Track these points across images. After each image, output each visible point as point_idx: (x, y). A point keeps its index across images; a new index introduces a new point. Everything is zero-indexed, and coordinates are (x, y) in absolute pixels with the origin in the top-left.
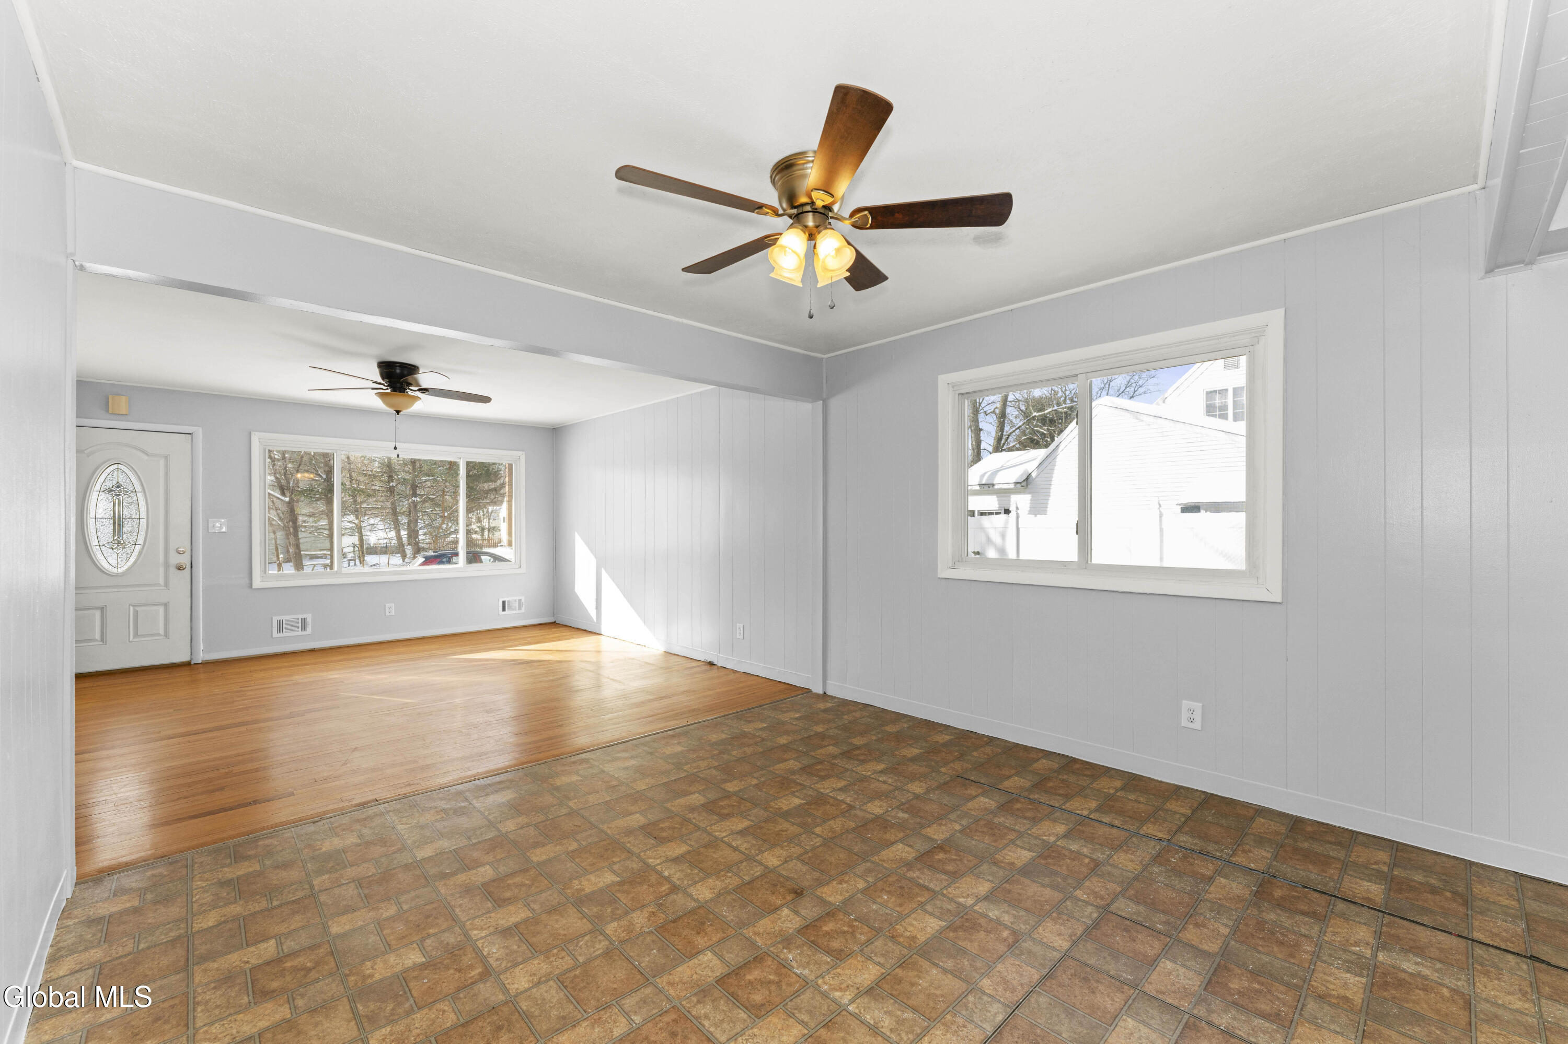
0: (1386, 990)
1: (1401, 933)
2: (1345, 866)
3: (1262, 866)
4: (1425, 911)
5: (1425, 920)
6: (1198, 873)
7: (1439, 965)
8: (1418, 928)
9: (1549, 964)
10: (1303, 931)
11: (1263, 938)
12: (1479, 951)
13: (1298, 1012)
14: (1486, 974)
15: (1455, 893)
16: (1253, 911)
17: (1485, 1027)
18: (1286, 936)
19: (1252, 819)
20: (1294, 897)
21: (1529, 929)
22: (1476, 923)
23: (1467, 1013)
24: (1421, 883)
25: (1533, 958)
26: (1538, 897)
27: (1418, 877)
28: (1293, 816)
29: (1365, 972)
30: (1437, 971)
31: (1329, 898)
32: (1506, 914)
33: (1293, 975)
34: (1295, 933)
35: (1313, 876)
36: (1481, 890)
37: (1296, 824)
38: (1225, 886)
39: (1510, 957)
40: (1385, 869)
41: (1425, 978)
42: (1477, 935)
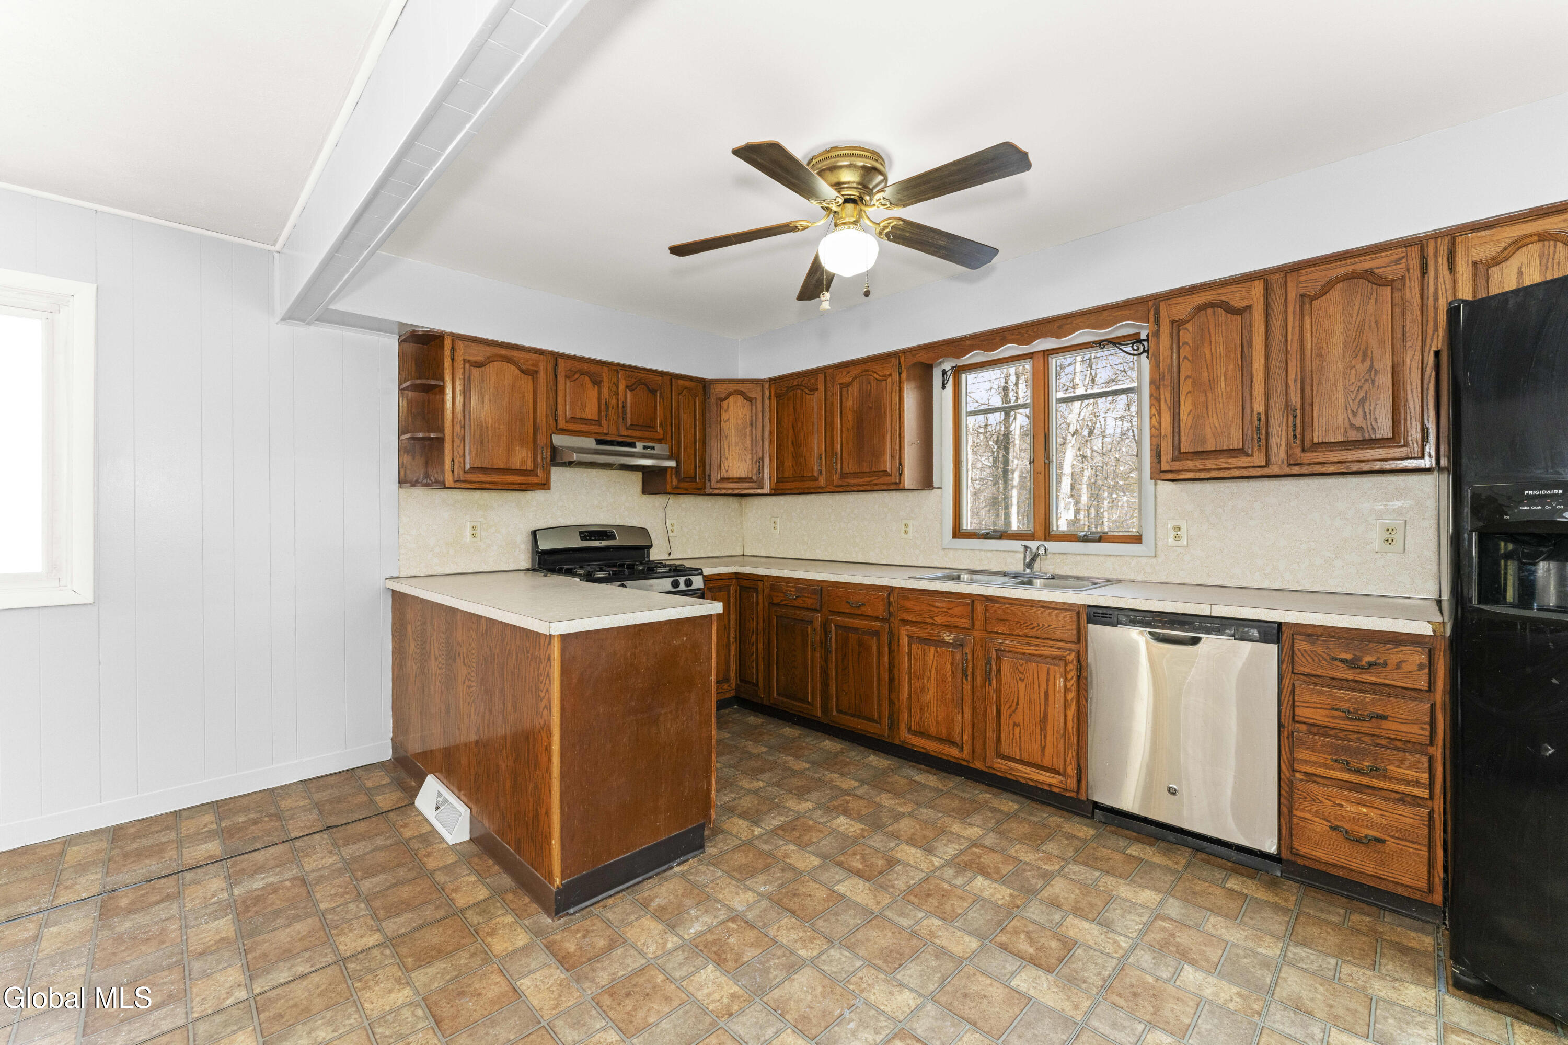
0: (249, 912)
1: (244, 865)
2: (179, 844)
3: (96, 890)
4: (255, 839)
5: (258, 845)
6: (16, 941)
7: (277, 870)
8: (254, 854)
9: (337, 826)
10: (163, 917)
11: (127, 949)
12: (298, 844)
13: (187, 979)
14: (307, 855)
15: (270, 816)
16: (106, 933)
17: (318, 888)
18: (150, 931)
19: (62, 853)
20: (143, 895)
21: (320, 812)
22: (290, 827)
23: (304, 888)
24: (245, 822)
25: (329, 828)
26: (318, 789)
27: (241, 819)
28: (110, 828)
29: (229, 911)
30: (277, 874)
31: (176, 876)
32: (306, 810)
33: (170, 957)
34: (156, 923)
35: (153, 868)
36: (285, 804)
37: (116, 833)
38: (59, 933)
39: (317, 836)
40: (214, 826)
41: (272, 884)
42: (293, 835)
